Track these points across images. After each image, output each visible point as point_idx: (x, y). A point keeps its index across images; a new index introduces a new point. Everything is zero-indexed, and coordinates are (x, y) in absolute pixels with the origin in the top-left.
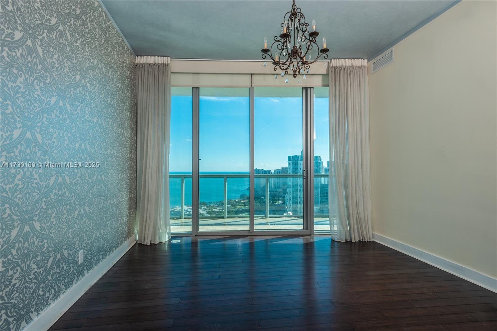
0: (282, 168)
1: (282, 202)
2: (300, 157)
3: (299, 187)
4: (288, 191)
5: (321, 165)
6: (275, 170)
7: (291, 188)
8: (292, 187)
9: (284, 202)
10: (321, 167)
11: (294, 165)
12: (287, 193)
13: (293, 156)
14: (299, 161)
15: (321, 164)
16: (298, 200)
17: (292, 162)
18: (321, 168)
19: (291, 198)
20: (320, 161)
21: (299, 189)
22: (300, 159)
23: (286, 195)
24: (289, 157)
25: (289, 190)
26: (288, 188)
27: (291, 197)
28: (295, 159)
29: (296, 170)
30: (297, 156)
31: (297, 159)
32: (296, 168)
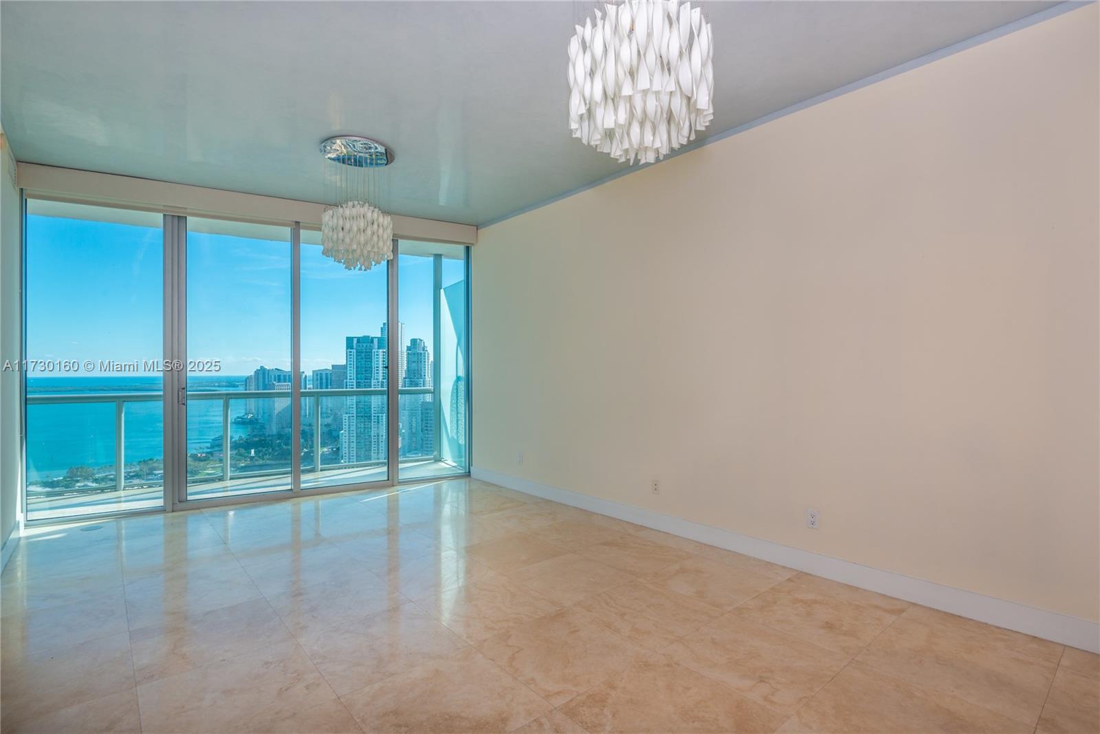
0: (333, 366)
1: (332, 449)
2: (376, 341)
3: (373, 412)
4: (347, 421)
5: (425, 359)
6: (313, 371)
7: (355, 415)
8: (357, 413)
9: (338, 449)
10: (425, 365)
11: (362, 358)
12: (344, 427)
13: (359, 339)
14: (373, 351)
15: (424, 356)
16: (371, 442)
17: (357, 352)
18: (425, 367)
19: (355, 438)
20: (424, 350)
21: (373, 415)
22: (376, 346)
23: (342, 432)
24: (349, 340)
25: (349, 420)
26: (347, 415)
27: (355, 435)
28: (365, 345)
29: (365, 371)
30: (369, 337)
31: (368, 344)
32: (366, 367)
